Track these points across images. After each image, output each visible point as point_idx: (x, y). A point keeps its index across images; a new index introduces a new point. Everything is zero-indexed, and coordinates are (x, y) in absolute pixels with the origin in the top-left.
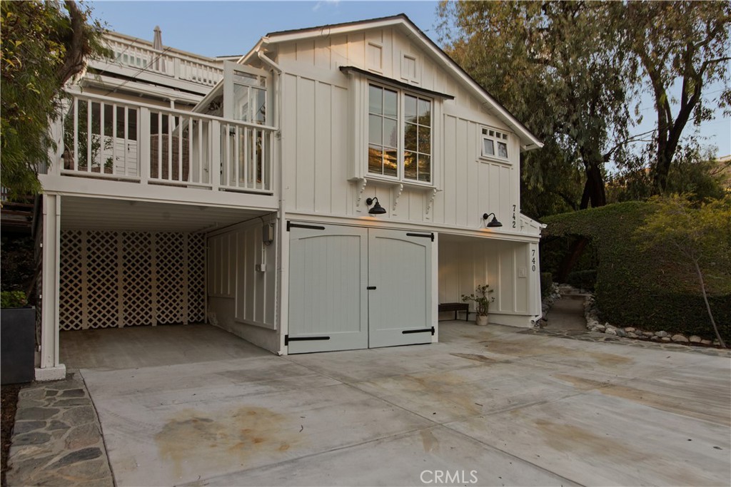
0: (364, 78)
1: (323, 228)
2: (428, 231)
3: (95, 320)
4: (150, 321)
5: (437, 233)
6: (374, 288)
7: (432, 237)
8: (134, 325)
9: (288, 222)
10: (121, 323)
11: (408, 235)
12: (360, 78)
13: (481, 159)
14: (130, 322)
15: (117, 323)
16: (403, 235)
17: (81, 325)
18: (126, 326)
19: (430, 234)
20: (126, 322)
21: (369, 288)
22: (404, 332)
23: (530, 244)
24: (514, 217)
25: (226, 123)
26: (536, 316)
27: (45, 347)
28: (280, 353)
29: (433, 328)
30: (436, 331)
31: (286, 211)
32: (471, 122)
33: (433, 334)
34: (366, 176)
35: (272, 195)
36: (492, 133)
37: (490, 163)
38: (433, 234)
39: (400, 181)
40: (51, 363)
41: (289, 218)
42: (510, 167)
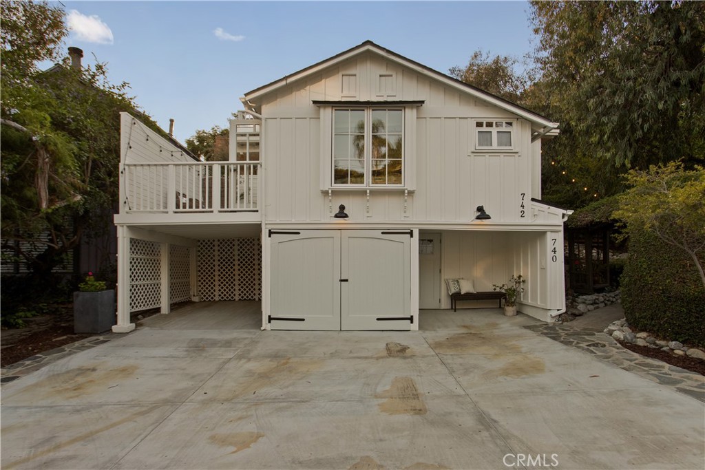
0: (328, 107)
1: (299, 233)
2: (407, 228)
3: (242, 295)
4: (254, 297)
5: (418, 230)
6: (347, 280)
7: (411, 233)
8: (245, 299)
9: (270, 230)
10: (237, 298)
11: (383, 233)
12: (325, 107)
13: (473, 152)
14: (242, 297)
15: (235, 297)
16: (378, 234)
17: (215, 298)
18: (240, 299)
19: (409, 231)
20: (240, 297)
21: (341, 281)
22: (378, 319)
23: (548, 233)
24: (523, 207)
25: (231, 164)
26: (558, 310)
27: (119, 313)
28: (262, 328)
29: (412, 317)
30: (416, 319)
31: (267, 222)
32: (460, 118)
33: (412, 322)
34: (330, 187)
35: (257, 211)
36: (489, 125)
37: (487, 155)
38: (412, 231)
39: (368, 187)
40: (123, 323)
41: (270, 227)
42: (516, 155)
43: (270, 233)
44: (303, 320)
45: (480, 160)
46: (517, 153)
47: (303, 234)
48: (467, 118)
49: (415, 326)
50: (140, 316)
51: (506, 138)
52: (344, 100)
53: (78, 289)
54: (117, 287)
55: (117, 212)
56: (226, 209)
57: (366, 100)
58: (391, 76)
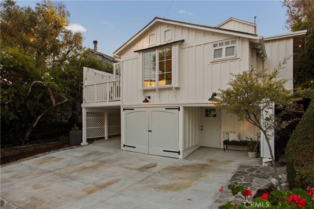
1: (133, 109)
2: (177, 107)
5: (182, 107)
6: (151, 131)
7: (179, 109)
11: (166, 109)
12: (140, 53)
13: (211, 62)
16: (164, 109)
19: (178, 107)
21: (149, 131)
22: (164, 151)
23: (261, 108)
26: (270, 159)
27: (83, 138)
28: (121, 149)
29: (179, 151)
30: (181, 153)
31: (123, 105)
32: (204, 44)
33: (179, 154)
34: (142, 89)
35: (120, 100)
36: (221, 44)
37: (220, 63)
38: (179, 107)
39: (157, 87)
40: (84, 142)
41: (124, 107)
42: (238, 60)
43: (124, 109)
44: (135, 147)
45: (215, 66)
46: (239, 58)
47: (135, 110)
48: (208, 43)
49: (181, 157)
50: (95, 140)
51: (231, 50)
52: (150, 47)
53: (71, 130)
54: (82, 129)
55: (82, 103)
56: (111, 100)
57: (159, 45)
58: (170, 30)
